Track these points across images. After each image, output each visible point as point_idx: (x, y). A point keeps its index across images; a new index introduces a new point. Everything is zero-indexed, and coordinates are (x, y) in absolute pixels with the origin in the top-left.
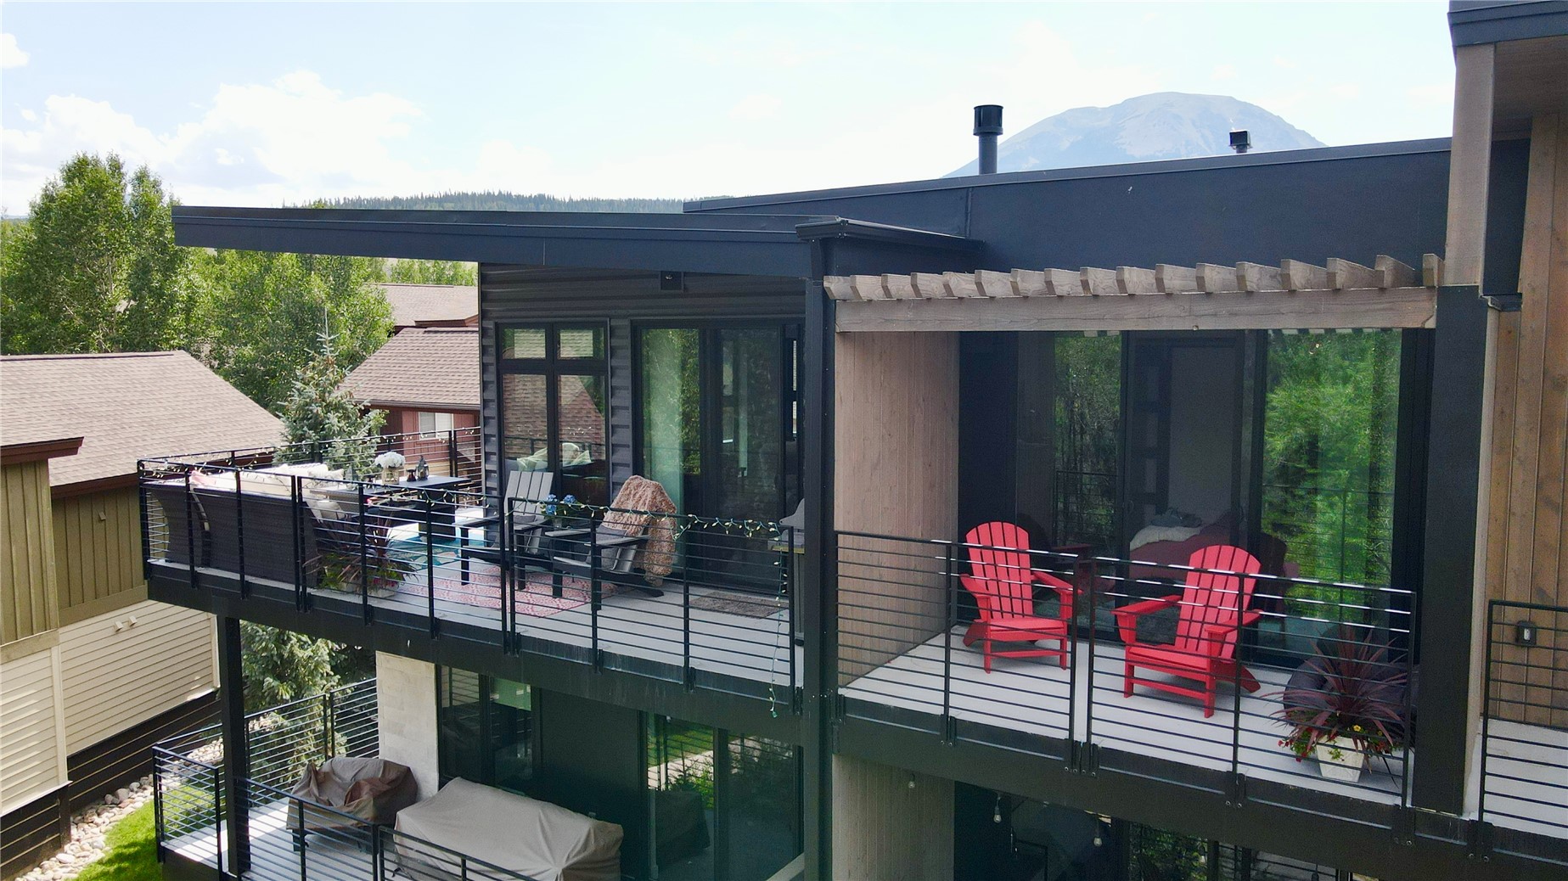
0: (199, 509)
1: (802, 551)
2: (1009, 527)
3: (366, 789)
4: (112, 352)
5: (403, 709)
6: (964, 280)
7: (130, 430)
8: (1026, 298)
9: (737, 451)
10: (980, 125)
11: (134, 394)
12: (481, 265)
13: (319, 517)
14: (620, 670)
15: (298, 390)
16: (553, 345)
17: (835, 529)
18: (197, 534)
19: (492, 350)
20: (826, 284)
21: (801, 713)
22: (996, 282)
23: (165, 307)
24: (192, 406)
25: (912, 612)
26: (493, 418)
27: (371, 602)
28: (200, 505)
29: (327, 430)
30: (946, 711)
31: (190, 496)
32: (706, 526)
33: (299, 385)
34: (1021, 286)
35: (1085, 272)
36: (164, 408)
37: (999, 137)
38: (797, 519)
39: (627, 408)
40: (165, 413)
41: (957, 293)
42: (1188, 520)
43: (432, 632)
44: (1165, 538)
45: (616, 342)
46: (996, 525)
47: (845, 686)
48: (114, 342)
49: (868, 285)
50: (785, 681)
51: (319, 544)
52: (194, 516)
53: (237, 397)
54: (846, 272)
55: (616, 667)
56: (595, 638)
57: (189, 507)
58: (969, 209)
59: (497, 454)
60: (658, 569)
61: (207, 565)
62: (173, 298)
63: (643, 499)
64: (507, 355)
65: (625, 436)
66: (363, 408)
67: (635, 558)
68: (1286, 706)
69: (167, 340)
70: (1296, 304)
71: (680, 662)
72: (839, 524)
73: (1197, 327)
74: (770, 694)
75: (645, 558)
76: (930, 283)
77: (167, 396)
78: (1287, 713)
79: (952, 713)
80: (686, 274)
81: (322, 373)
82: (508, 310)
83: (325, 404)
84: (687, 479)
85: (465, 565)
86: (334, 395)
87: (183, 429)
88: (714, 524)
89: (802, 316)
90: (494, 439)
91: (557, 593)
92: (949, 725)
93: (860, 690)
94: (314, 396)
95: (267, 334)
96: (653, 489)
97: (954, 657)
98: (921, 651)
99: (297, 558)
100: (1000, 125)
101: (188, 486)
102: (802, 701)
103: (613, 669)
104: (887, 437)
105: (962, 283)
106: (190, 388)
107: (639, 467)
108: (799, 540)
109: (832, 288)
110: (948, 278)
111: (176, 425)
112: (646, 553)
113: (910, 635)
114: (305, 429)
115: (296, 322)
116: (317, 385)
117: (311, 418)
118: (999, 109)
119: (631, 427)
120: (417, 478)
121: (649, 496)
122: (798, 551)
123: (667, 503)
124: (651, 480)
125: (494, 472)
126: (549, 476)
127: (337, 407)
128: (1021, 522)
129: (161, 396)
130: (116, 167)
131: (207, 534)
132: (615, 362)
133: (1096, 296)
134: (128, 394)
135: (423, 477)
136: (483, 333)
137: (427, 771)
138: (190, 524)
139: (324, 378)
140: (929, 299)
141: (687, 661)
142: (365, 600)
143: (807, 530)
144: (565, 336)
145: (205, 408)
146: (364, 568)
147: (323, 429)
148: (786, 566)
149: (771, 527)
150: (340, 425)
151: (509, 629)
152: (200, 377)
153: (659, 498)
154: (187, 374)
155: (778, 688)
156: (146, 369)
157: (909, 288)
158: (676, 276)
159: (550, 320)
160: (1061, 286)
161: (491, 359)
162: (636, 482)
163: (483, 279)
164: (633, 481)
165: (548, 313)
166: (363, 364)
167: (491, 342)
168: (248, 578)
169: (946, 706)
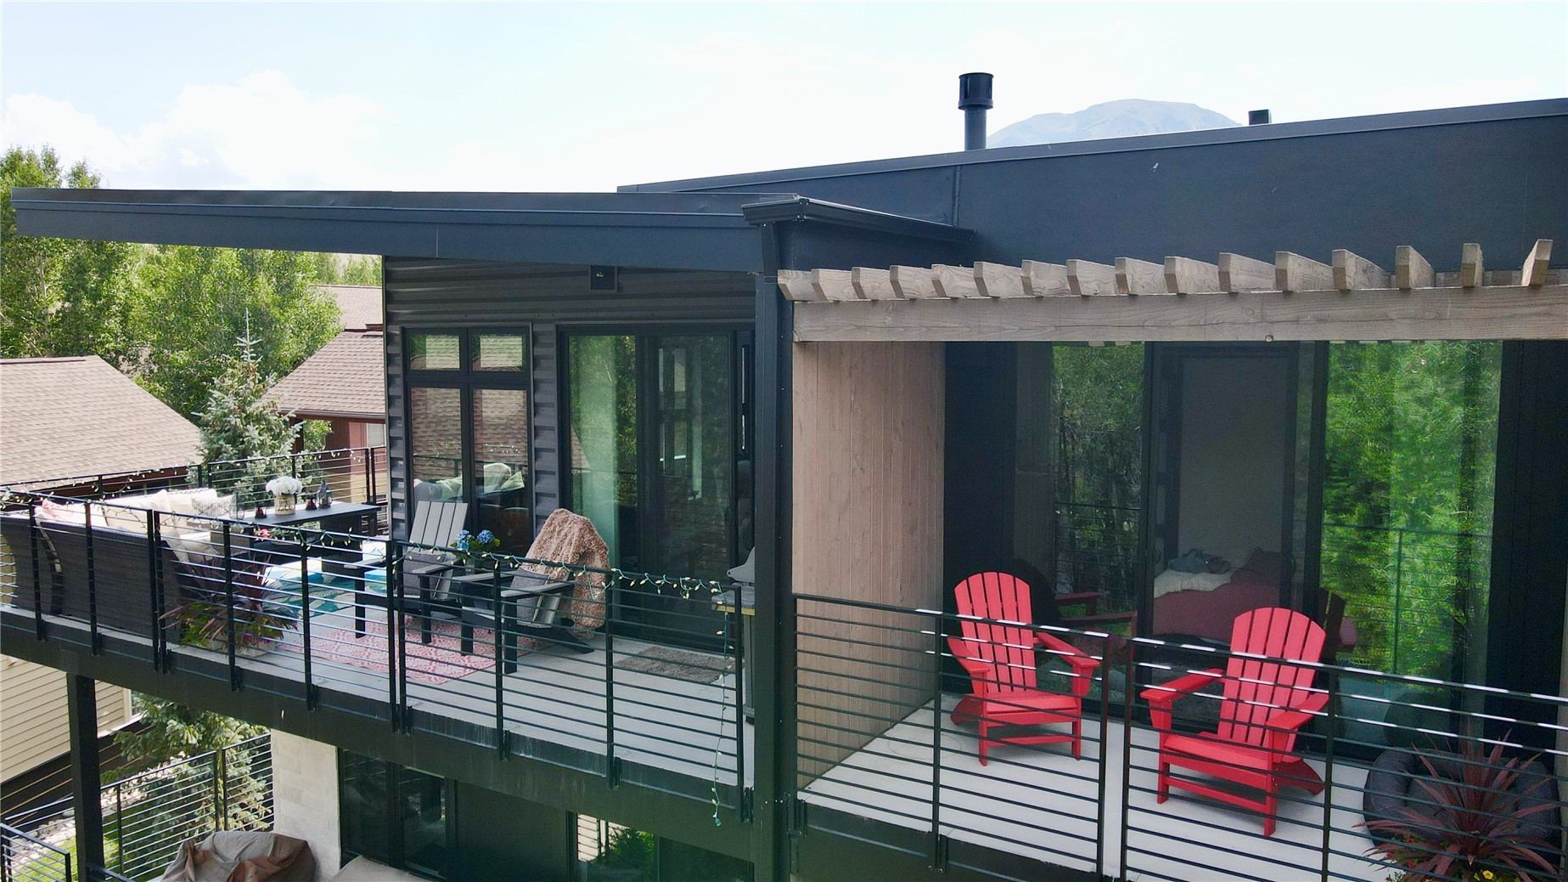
0: (49, 548)
1: (752, 612)
2: (1006, 579)
3: (251, 872)
4: (44, 356)
5: (300, 773)
6: (957, 275)
7: (28, 443)
8: (1040, 298)
9: (690, 470)
10: (966, 97)
11: (37, 403)
12: (386, 260)
13: (184, 561)
14: (531, 757)
15: (215, 399)
16: (469, 352)
17: (794, 591)
18: (45, 576)
19: (399, 360)
20: (781, 281)
21: (752, 821)
22: (1001, 279)
23: (100, 309)
24: (103, 417)
25: (889, 681)
26: (400, 438)
27: (240, 663)
28: (50, 543)
29: (246, 444)
30: (935, 828)
31: (35, 532)
32: (632, 583)
33: (216, 394)
34: (1034, 282)
35: (1122, 265)
36: (70, 418)
37: (988, 112)
38: (745, 572)
39: (552, 429)
40: (72, 424)
41: (950, 293)
42: (1215, 565)
43: (309, 701)
44: (1188, 587)
45: (539, 351)
46: (991, 577)
47: (803, 790)
48: (46, 345)
49: (834, 282)
50: (732, 780)
51: (183, 591)
52: (42, 554)
53: (155, 406)
54: (807, 265)
55: (525, 753)
56: (500, 716)
57: (34, 543)
58: (957, 190)
59: (405, 480)
60: (589, 621)
61: (56, 612)
62: (111, 299)
63: (569, 537)
64: (416, 365)
65: (550, 461)
66: (288, 420)
67: (560, 606)
68: (1367, 818)
69: (102, 344)
70: (1411, 307)
71: (602, 750)
72: (798, 587)
73: (1272, 337)
74: (713, 796)
75: (572, 608)
76: (914, 279)
77: (74, 405)
78: (1368, 826)
79: (942, 830)
80: (620, 269)
81: (242, 382)
82: (422, 313)
83: (244, 415)
84: (626, 515)
85: (360, 612)
86: (254, 405)
87: (90, 442)
88: (643, 582)
89: (752, 320)
90: (401, 463)
91: (467, 649)
92: (939, 847)
93: (822, 793)
94: (233, 407)
95: (204, 338)
96: (580, 526)
97: (945, 740)
98: (900, 731)
99: (154, 608)
100: (991, 97)
101: (32, 520)
102: (752, 804)
103: (522, 755)
104: (858, 471)
105: (957, 279)
106: (102, 397)
107: (568, 496)
108: (748, 598)
109: (787, 286)
110: (939, 272)
111: (83, 438)
112: (573, 602)
113: (887, 711)
114: (221, 442)
115: (236, 324)
116: (237, 394)
117: (229, 430)
118: (989, 77)
119: (557, 451)
120: (317, 506)
121: (576, 534)
122: (748, 612)
123: (598, 543)
124: (582, 515)
125: (402, 501)
126: (462, 508)
127: (259, 419)
128: (1019, 570)
129: (66, 406)
130: (50, 162)
131: (58, 578)
132: (539, 375)
133: (1133, 296)
134: (29, 403)
135: (326, 505)
136: (389, 340)
137: (327, 845)
138: (35, 564)
139: (243, 387)
140: (913, 300)
141: (610, 750)
142: (232, 661)
143: (758, 585)
144: (486, 343)
145: (118, 418)
146: (231, 624)
147: (243, 443)
148: (733, 637)
149: (714, 587)
150: (261, 438)
151: (398, 702)
152: (113, 385)
153: (588, 537)
154: (100, 381)
155: (723, 788)
156: (52, 375)
157: (888, 287)
158: (608, 271)
159: (467, 324)
160: (1087, 282)
161: (397, 370)
162: (563, 516)
163: (388, 278)
164: (558, 515)
165: (462, 317)
166: (296, 371)
167: (396, 350)
168: (101, 630)
169: (935, 821)
